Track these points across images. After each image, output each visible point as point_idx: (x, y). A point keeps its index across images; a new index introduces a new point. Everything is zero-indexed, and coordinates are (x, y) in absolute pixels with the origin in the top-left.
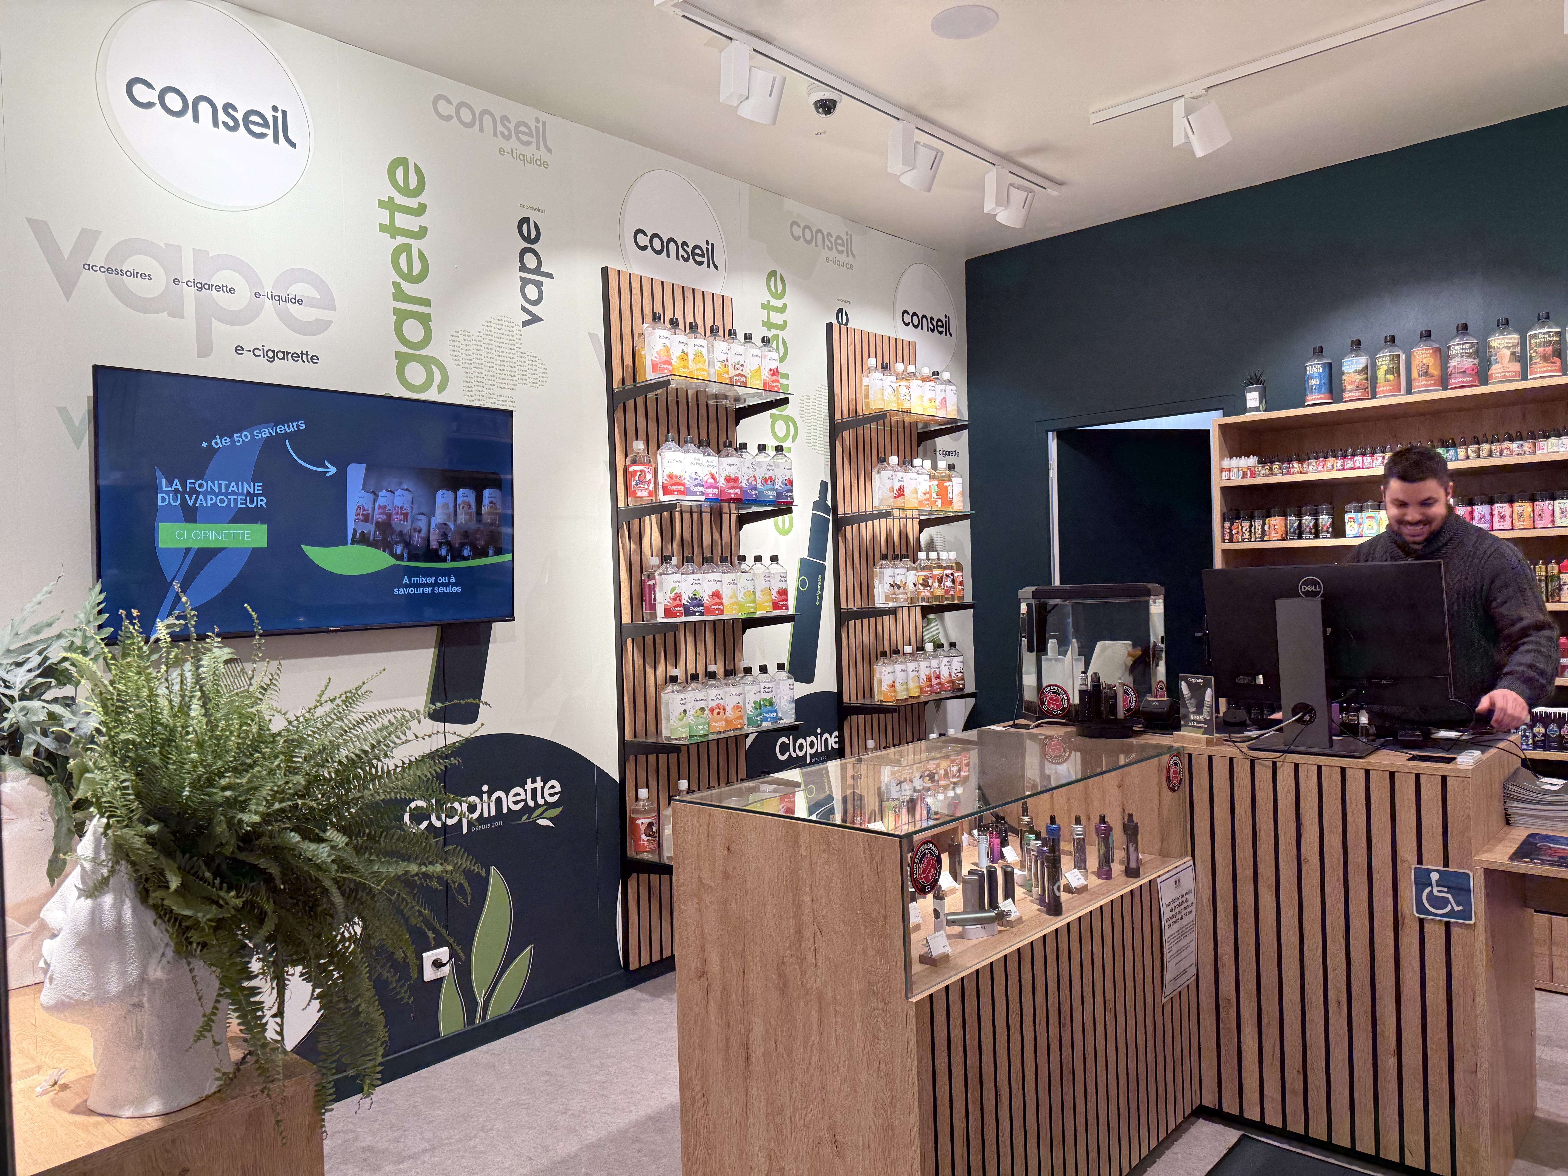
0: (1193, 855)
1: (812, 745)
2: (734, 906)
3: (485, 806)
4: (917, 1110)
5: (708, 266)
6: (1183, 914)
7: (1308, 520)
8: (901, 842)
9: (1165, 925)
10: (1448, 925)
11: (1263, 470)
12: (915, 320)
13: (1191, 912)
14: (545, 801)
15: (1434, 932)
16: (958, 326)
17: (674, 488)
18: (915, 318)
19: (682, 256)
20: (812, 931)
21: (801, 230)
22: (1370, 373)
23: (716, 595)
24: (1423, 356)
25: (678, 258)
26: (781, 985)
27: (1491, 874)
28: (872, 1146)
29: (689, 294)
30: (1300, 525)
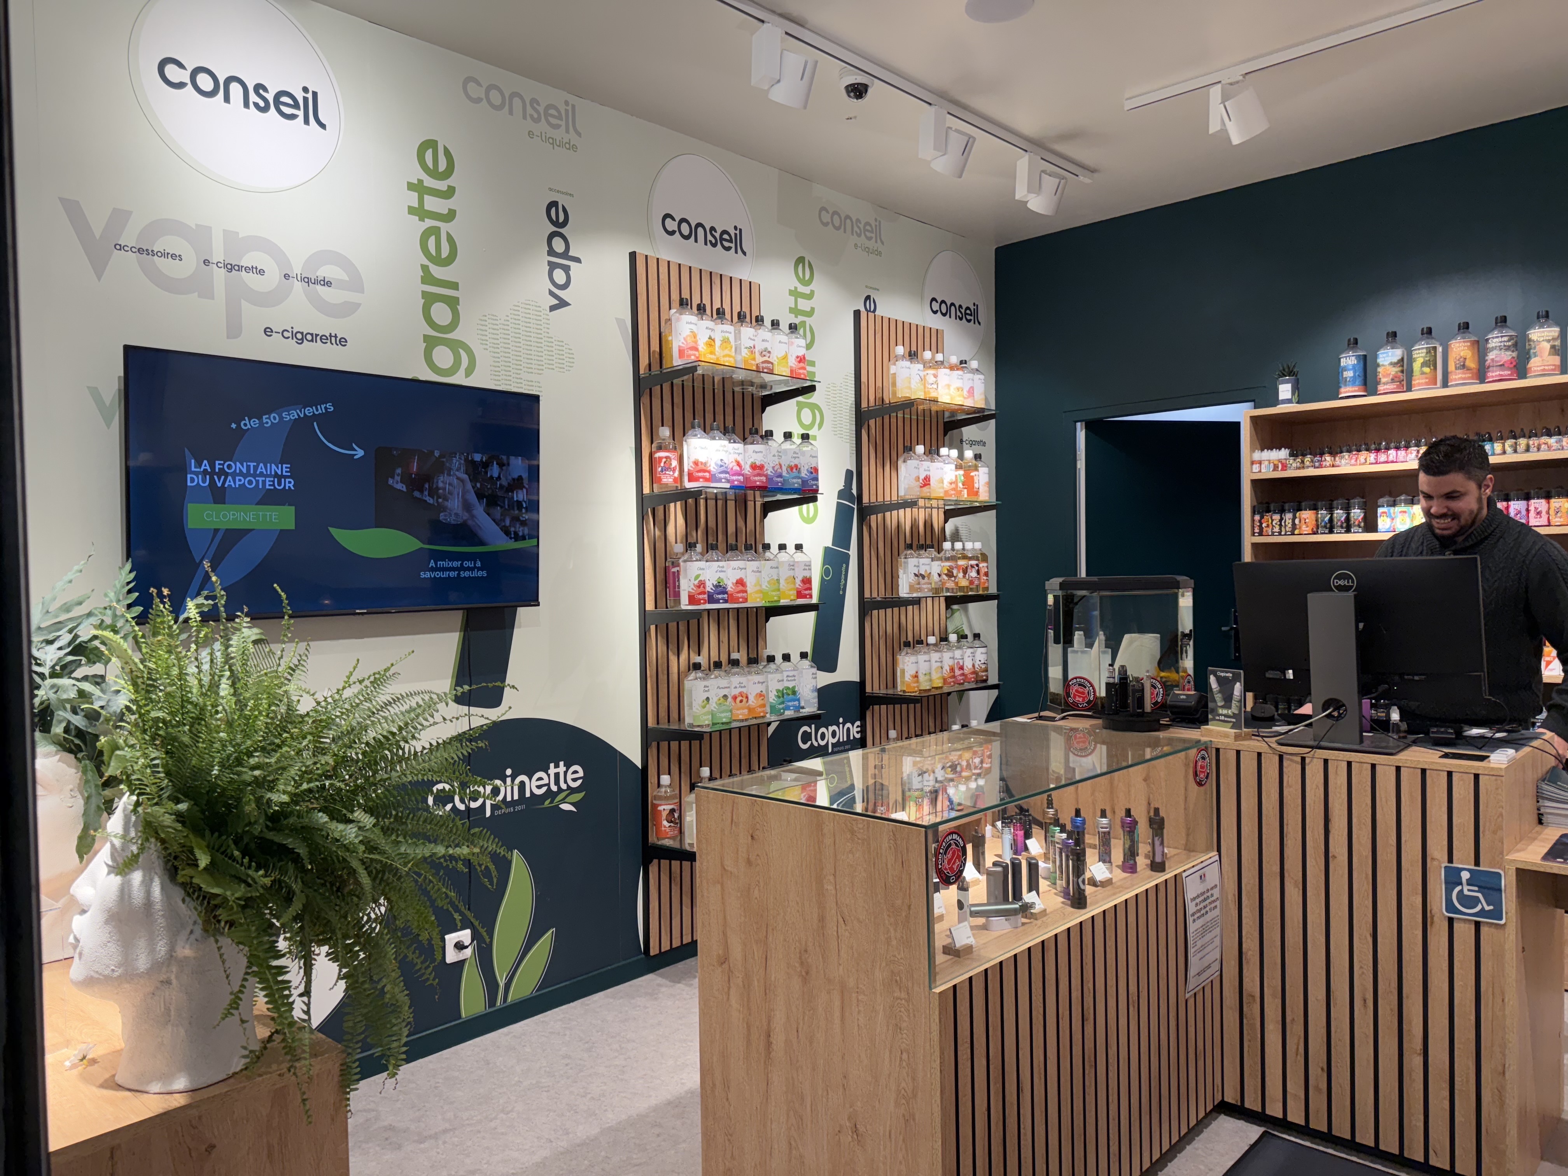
0: (1219, 850)
1: (834, 734)
2: (756, 892)
3: (508, 791)
4: (939, 1101)
5: (736, 252)
6: (1207, 909)
7: (1339, 514)
8: (926, 832)
9: (1190, 920)
10: (1477, 925)
11: (1294, 463)
12: (944, 308)
13: (1216, 907)
14: (568, 786)
15: (1464, 933)
16: (987, 314)
17: (700, 474)
18: (943, 306)
19: (710, 241)
20: (835, 919)
21: (830, 215)
22: (1405, 366)
23: (741, 582)
24: (1460, 348)
25: (706, 244)
26: (804, 973)
27: (1522, 873)
28: (893, 1136)
29: (716, 281)
30: (1331, 520)
